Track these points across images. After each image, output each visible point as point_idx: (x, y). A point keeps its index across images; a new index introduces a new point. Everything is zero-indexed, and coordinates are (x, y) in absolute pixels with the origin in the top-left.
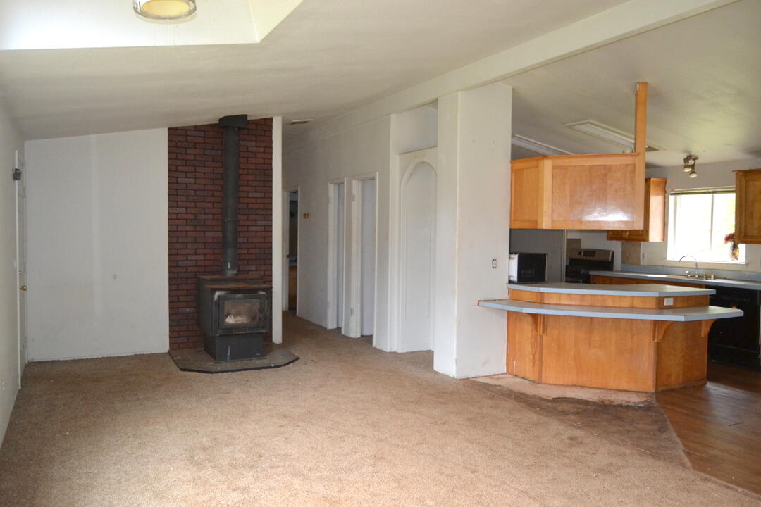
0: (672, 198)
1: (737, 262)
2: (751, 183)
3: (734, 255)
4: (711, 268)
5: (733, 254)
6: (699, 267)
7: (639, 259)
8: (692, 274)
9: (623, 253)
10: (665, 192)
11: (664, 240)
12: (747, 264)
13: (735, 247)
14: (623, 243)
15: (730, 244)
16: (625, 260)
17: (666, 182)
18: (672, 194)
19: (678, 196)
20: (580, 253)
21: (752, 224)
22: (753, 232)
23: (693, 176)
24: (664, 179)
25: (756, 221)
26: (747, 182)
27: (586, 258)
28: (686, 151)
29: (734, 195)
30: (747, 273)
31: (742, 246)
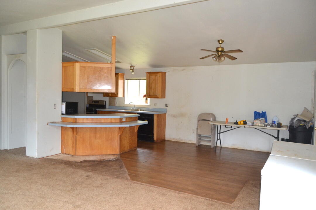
0: (126, 81)
5: (146, 102)
6: (135, 106)
7: (115, 104)
8: (133, 109)
9: (109, 102)
10: (124, 79)
11: (123, 97)
12: (150, 105)
13: (146, 99)
14: (109, 98)
15: (145, 98)
16: (110, 104)
17: (124, 75)
18: (126, 80)
19: (128, 80)
20: (93, 102)
21: (151, 91)
22: (152, 94)
23: (133, 73)
24: (123, 74)
25: (152, 90)
26: (150, 76)
27: (95, 104)
28: (130, 64)
29: (146, 81)
30: (150, 109)
31: (149, 99)
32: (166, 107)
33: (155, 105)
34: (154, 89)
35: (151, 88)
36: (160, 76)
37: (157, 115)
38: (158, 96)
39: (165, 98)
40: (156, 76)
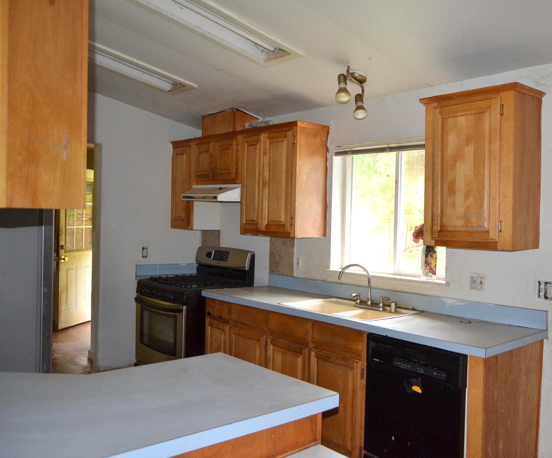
0: (337, 161)
1: (434, 279)
2: (451, 121)
3: (429, 265)
4: (392, 287)
5: (427, 263)
6: (373, 284)
7: (291, 266)
8: (363, 298)
9: (272, 254)
10: (327, 150)
11: (325, 235)
12: (448, 284)
13: (429, 251)
14: (271, 241)
16: (275, 267)
17: (328, 133)
18: (338, 154)
20: (209, 255)
21: (454, 205)
22: (455, 223)
23: (361, 114)
24: (324, 127)
25: (459, 200)
26: (444, 120)
27: (215, 263)
28: (341, 61)
29: (422, 152)
30: (449, 302)
31: (441, 252)
32: (542, 304)
33: (477, 283)
34: (467, 196)
35: (452, 191)
36: (510, 110)
37: (486, 361)
38: (493, 235)
39: (536, 246)
40: (480, 113)
